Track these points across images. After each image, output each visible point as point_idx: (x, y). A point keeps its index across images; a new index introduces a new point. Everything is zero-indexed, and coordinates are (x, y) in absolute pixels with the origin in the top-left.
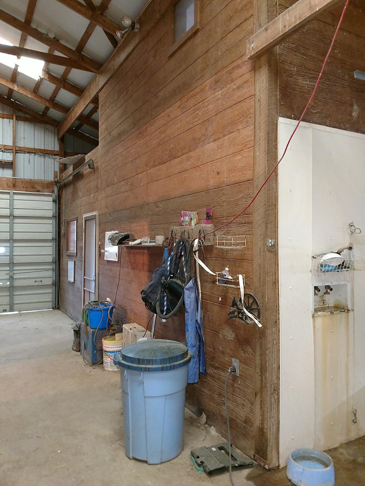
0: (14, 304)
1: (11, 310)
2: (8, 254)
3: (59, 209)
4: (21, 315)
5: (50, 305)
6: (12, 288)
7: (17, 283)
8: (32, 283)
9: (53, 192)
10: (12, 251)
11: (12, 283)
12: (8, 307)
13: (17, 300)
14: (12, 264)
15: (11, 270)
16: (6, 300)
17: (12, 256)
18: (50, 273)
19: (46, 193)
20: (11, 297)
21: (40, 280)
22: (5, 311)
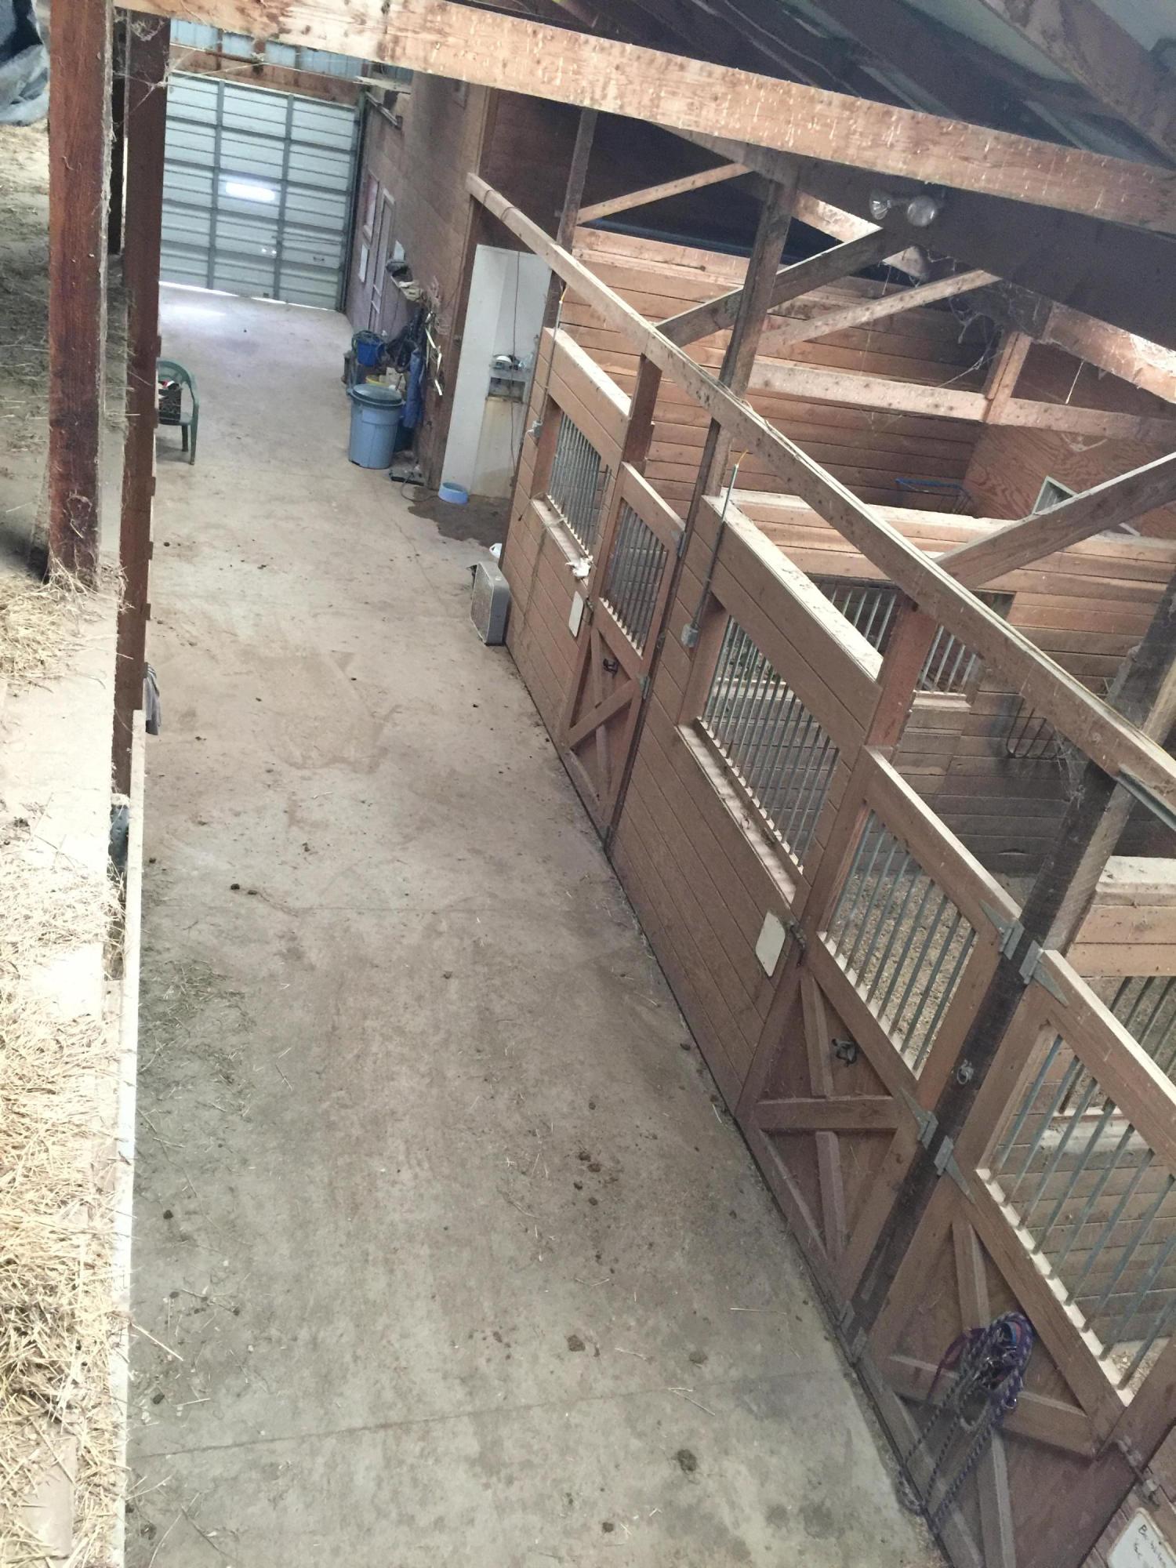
0: (280, 288)
1: (276, 297)
2: (278, 203)
3: (363, 138)
4: (288, 309)
5: (333, 302)
6: (278, 262)
7: (287, 255)
8: (309, 259)
9: (356, 104)
10: (283, 200)
11: (279, 253)
12: (270, 291)
13: (285, 283)
14: (281, 222)
15: (281, 232)
16: (268, 279)
17: (282, 207)
18: (337, 250)
19: (345, 106)
20: (277, 275)
21: (321, 257)
22: (266, 295)
